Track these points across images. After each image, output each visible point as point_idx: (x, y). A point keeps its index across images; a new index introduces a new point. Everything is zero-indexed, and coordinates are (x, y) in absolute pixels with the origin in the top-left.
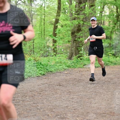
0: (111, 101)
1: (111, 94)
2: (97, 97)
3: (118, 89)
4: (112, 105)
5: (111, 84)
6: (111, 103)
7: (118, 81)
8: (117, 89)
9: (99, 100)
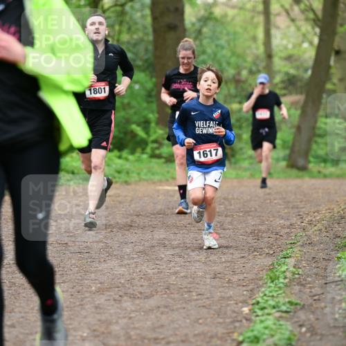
0: (71, 319)
1: (70, 290)
2: (17, 304)
3: (96, 272)
4: (74, 333)
5: (70, 255)
6: (71, 324)
7: (95, 244)
8: (91, 273)
9: (26, 313)
